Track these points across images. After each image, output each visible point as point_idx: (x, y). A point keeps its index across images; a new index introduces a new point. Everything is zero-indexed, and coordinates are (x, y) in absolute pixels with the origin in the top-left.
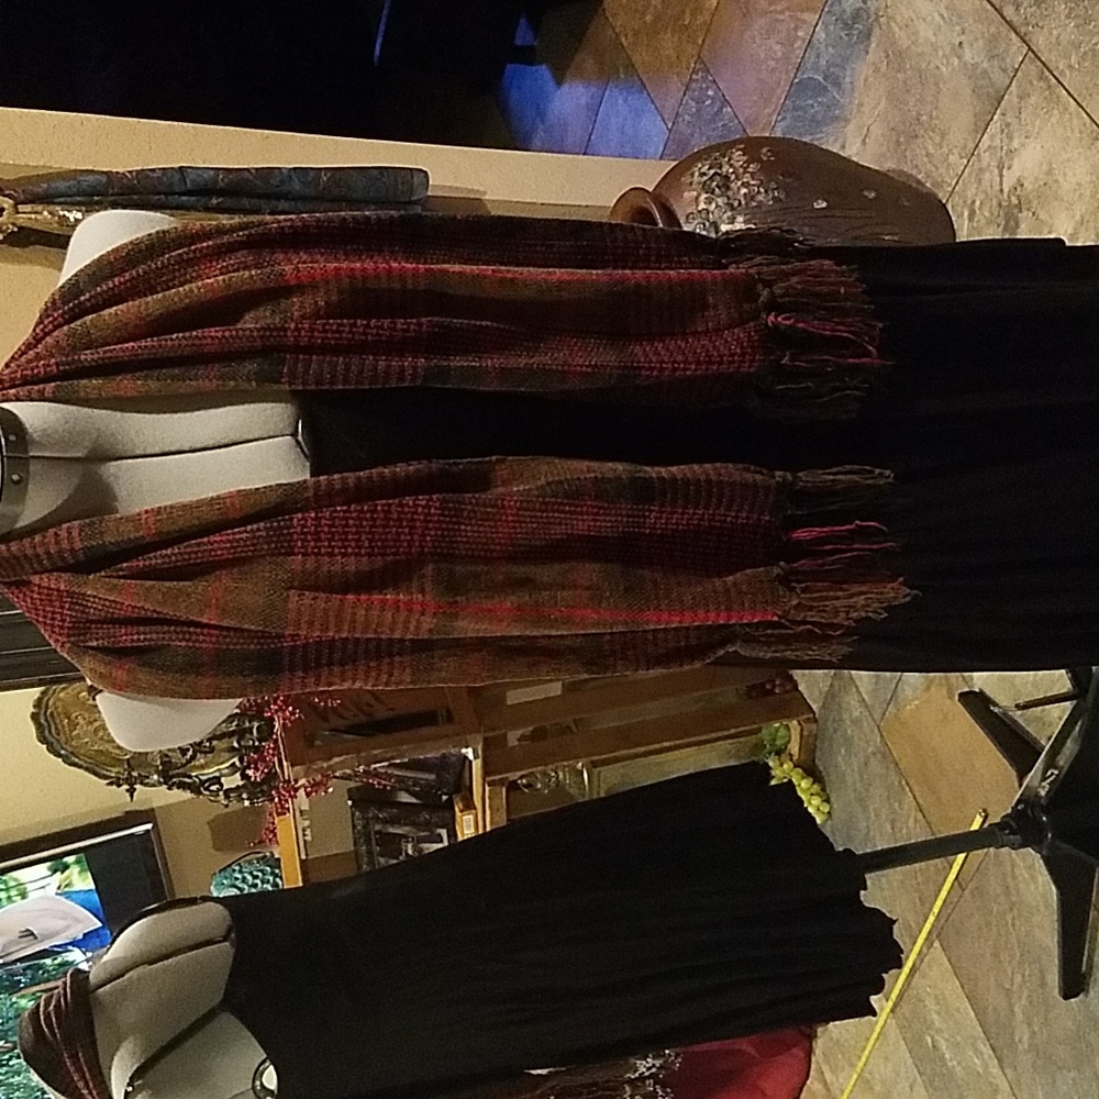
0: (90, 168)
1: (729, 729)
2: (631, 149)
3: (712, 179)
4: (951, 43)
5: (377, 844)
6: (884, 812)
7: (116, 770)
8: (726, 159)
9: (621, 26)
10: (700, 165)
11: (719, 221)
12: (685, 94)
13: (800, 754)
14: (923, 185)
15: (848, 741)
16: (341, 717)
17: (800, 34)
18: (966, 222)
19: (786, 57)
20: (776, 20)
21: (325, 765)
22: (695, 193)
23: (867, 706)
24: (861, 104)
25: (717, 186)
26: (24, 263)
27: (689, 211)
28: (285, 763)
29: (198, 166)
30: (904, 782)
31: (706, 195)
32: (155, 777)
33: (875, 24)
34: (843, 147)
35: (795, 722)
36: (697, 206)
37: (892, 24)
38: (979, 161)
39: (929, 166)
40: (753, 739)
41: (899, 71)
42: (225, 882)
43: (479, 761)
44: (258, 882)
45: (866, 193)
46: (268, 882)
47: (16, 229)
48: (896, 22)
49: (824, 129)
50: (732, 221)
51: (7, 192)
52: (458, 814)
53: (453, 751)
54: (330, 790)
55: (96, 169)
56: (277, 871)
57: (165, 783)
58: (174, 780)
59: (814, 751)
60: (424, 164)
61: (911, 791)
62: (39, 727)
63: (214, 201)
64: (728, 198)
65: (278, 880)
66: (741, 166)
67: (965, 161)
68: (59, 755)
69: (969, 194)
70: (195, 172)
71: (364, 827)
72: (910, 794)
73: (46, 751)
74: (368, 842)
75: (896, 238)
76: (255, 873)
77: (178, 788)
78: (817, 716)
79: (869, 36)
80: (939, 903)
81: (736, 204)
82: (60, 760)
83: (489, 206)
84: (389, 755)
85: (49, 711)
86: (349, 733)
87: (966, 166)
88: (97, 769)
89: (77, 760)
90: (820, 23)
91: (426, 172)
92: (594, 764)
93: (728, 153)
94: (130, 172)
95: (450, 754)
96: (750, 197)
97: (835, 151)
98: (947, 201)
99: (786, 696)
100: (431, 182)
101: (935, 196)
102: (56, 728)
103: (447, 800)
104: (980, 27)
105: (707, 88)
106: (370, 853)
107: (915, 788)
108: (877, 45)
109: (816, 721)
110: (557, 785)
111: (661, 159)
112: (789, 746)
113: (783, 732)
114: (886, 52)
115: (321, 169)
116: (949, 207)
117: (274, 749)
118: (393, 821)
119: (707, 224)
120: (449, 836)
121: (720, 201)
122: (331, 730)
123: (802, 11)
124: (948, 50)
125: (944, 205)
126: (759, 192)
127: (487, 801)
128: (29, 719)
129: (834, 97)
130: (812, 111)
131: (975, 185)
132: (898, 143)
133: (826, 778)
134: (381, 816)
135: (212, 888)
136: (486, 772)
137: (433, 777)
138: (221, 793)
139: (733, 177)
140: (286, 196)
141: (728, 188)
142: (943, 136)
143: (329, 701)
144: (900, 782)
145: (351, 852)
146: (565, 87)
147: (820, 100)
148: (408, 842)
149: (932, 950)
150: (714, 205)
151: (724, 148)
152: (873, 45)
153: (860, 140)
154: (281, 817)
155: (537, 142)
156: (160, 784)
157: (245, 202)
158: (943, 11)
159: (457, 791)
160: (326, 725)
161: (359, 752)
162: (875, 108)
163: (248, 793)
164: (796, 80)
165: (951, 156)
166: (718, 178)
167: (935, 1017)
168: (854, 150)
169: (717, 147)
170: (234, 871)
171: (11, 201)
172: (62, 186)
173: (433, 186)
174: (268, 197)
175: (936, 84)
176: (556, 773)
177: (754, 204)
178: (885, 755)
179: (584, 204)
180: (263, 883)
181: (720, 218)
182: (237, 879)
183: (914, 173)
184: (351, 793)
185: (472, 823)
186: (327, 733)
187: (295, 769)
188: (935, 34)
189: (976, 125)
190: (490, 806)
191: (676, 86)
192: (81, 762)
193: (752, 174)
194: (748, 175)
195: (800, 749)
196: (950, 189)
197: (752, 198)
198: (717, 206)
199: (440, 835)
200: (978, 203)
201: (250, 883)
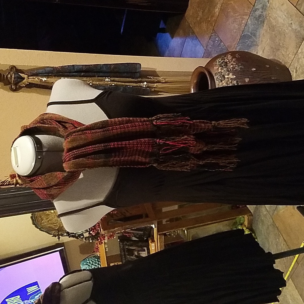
0: (48, 66)
1: (227, 218)
2: (194, 55)
3: (222, 63)
4: (288, 23)
5: (127, 252)
6: (274, 242)
7: (54, 232)
8: (226, 57)
9: (190, 21)
10: (218, 59)
11: (225, 75)
12: (209, 40)
13: (248, 225)
14: (281, 63)
15: (262, 221)
16: (117, 216)
17: (243, 22)
18: (295, 73)
19: (239, 29)
20: (236, 18)
21: (113, 230)
22: (217, 67)
23: (268, 211)
24: (262, 41)
25: (224, 65)
26: (30, 92)
27: (216, 72)
28: (102, 230)
29: (77, 64)
30: (280, 233)
31: (221, 68)
32: (65, 234)
33: (265, 18)
34: (257, 53)
35: (246, 216)
36: (218, 70)
37: (271, 18)
38: (298, 56)
39: (283, 58)
40: (234, 221)
41: (273, 31)
42: (84, 263)
43: (156, 228)
44: (94, 263)
45: (266, 66)
46: (96, 263)
47: (28, 83)
48: (272, 18)
49: (251, 48)
50: (228, 75)
51: (25, 73)
52: (150, 243)
53: (149, 226)
54: (115, 237)
55: (50, 66)
56: (99, 260)
57: (68, 236)
58: (71, 235)
59: (252, 224)
60: (139, 62)
61: (282, 236)
62: (33, 220)
63: (82, 74)
64: (227, 68)
65: (99, 263)
66: (231, 59)
67: (294, 56)
68: (38, 228)
69: (295, 65)
70: (77, 66)
71: (123, 247)
72: (282, 237)
73: (35, 227)
74: (124, 251)
75: (275, 78)
76: (93, 261)
77: (72, 237)
78: (252, 214)
79: (264, 22)
80: (291, 268)
81: (229, 70)
82: (38, 229)
83: (157, 73)
84: (130, 227)
85: (35, 216)
86: (119, 221)
87: (294, 58)
88: (48, 232)
89: (43, 229)
90: (249, 19)
91: (140, 64)
92: (188, 229)
93: (226, 56)
94: (59, 67)
95: (148, 226)
96: (233, 68)
97: (255, 54)
98: (289, 67)
99: (243, 208)
100: (142, 67)
101: (285, 66)
102: (38, 221)
103: (146, 239)
104: (297, 19)
105: (216, 38)
106: (125, 255)
107: (283, 235)
108: (266, 24)
109: (252, 215)
110: (178, 234)
111: (202, 58)
112: (245, 223)
113: (242, 219)
114: (269, 26)
115: (111, 64)
116: (289, 69)
117: (98, 226)
118: (131, 245)
119: (221, 76)
120: (147, 250)
121: (225, 69)
122: (114, 220)
123: (244, 16)
124: (288, 25)
125: (288, 69)
126: (236, 66)
127: (159, 240)
128: (30, 218)
129: (254, 39)
130: (248, 43)
131: (297, 63)
132: (274, 52)
133: (256, 232)
134: (128, 244)
135: (81, 265)
136: (158, 231)
137: (142, 233)
138: (84, 238)
139: (228, 62)
140: (101, 72)
141: (227, 66)
142: (287, 49)
143: (114, 212)
144: (279, 233)
145: (119, 254)
146: (174, 39)
147: (249, 40)
148: (135, 251)
149: (289, 281)
150: (223, 70)
151: (225, 54)
152: (265, 24)
153: (262, 51)
154: (101, 245)
155: (166, 54)
156: (67, 236)
157: (90, 74)
158: (286, 14)
159: (149, 237)
160: (113, 219)
161: (122, 226)
162: (266, 42)
163: (91, 238)
164: (243, 35)
165: (289, 55)
166: (224, 63)
167: (290, 300)
168: (261, 54)
169: (223, 54)
170: (87, 260)
171: (27, 76)
172: (40, 71)
173: (143, 68)
174: (97, 72)
175: (284, 35)
176: (177, 231)
177: (235, 70)
178: (274, 225)
179: (184, 71)
180: (95, 263)
181: (225, 74)
182: (88, 262)
183: (279, 60)
184: (119, 238)
185: (154, 246)
186: (113, 221)
187: (105, 231)
188: (284, 21)
189: (297, 46)
190: (160, 241)
191: (207, 37)
192: (44, 230)
193: (234, 61)
194: (233, 62)
195: (248, 223)
196: (290, 64)
197: (234, 68)
198: (224, 71)
199: (144, 249)
200: (298, 68)
201: (91, 264)
